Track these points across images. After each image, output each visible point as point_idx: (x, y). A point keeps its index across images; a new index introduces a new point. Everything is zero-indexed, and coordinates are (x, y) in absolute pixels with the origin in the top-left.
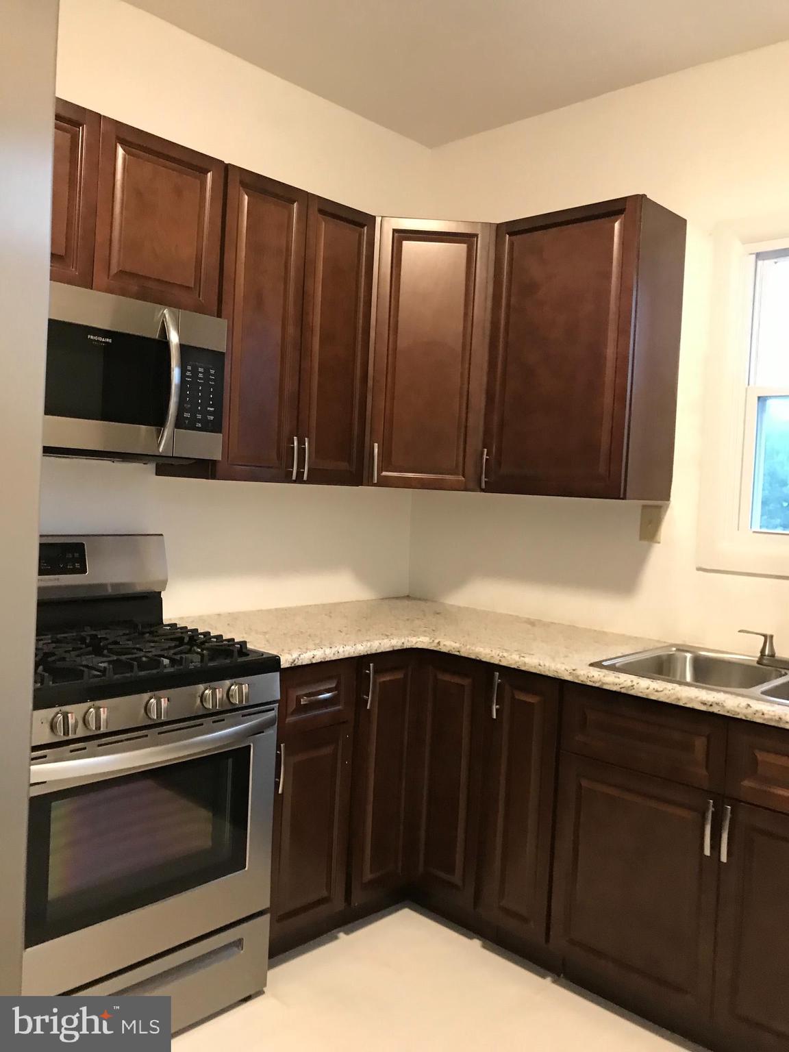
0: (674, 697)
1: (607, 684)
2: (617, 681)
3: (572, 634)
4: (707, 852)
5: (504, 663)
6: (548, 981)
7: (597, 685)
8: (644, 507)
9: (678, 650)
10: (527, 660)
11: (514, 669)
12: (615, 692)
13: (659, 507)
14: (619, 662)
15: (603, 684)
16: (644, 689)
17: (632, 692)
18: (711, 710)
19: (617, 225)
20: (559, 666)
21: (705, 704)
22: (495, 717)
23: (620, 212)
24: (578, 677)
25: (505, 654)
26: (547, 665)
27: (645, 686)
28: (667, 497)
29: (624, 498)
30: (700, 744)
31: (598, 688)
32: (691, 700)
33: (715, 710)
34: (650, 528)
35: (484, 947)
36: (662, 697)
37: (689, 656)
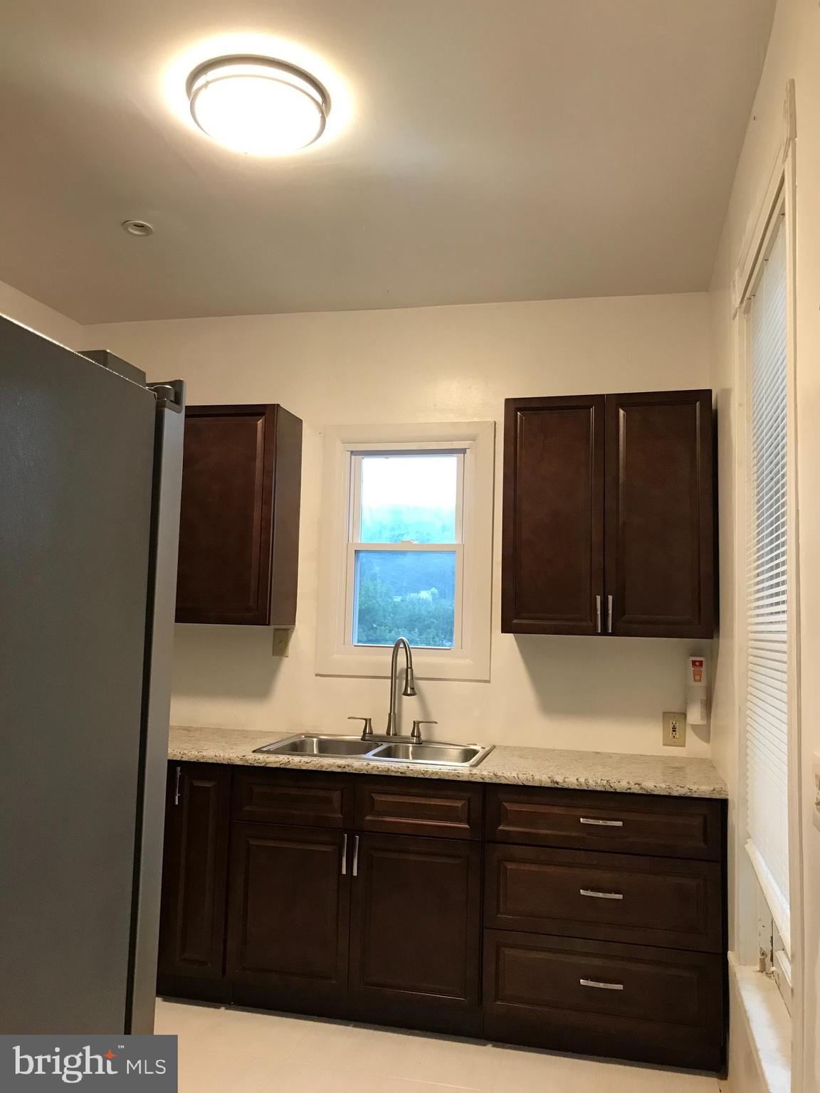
0: (319, 765)
1: (269, 763)
2: (277, 760)
3: (222, 733)
4: (344, 872)
5: (185, 759)
6: (223, 1009)
7: (263, 765)
8: (275, 629)
9: (305, 737)
10: (205, 753)
11: (194, 762)
12: (276, 768)
13: (286, 630)
14: (272, 748)
15: (267, 763)
16: (297, 762)
17: (289, 767)
18: (344, 770)
19: (260, 422)
20: (231, 755)
21: (340, 767)
22: (177, 803)
23: (262, 414)
24: (247, 761)
25: (186, 752)
26: (222, 755)
27: (297, 761)
28: (293, 622)
29: (269, 625)
30: (336, 796)
31: (263, 767)
32: (330, 766)
33: (347, 770)
34: (280, 645)
35: (164, 1000)
36: (310, 767)
37: (315, 740)
